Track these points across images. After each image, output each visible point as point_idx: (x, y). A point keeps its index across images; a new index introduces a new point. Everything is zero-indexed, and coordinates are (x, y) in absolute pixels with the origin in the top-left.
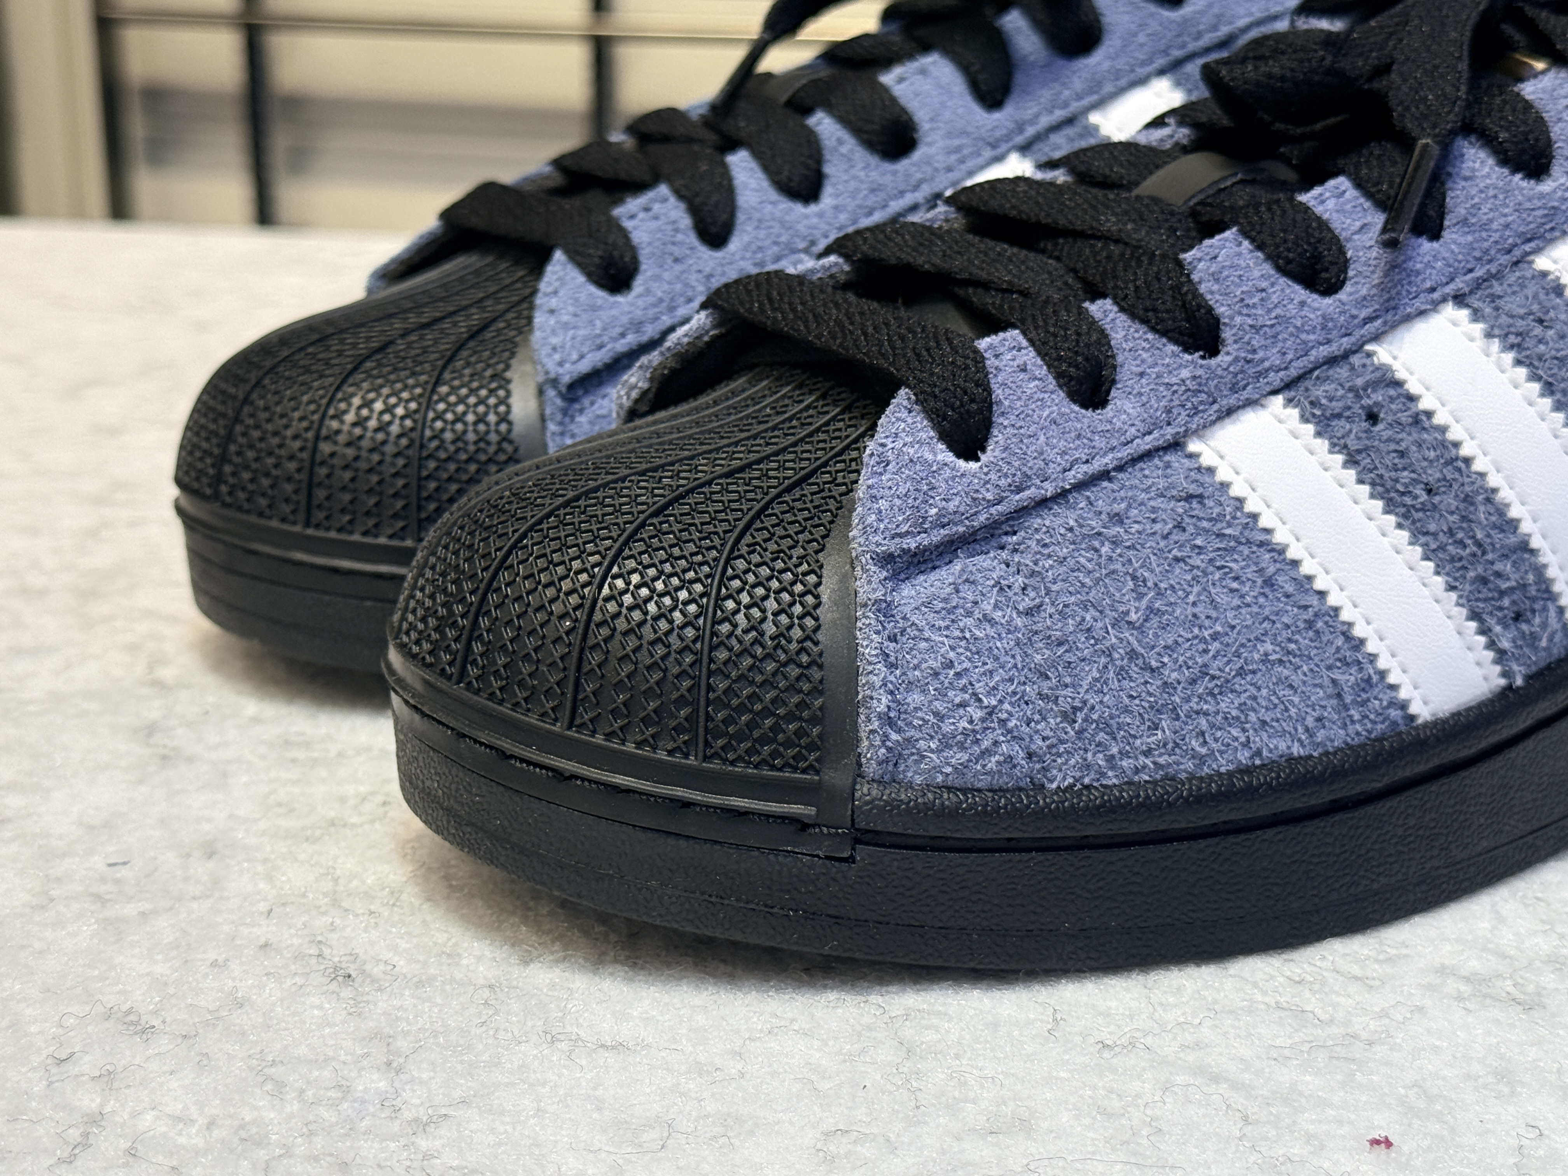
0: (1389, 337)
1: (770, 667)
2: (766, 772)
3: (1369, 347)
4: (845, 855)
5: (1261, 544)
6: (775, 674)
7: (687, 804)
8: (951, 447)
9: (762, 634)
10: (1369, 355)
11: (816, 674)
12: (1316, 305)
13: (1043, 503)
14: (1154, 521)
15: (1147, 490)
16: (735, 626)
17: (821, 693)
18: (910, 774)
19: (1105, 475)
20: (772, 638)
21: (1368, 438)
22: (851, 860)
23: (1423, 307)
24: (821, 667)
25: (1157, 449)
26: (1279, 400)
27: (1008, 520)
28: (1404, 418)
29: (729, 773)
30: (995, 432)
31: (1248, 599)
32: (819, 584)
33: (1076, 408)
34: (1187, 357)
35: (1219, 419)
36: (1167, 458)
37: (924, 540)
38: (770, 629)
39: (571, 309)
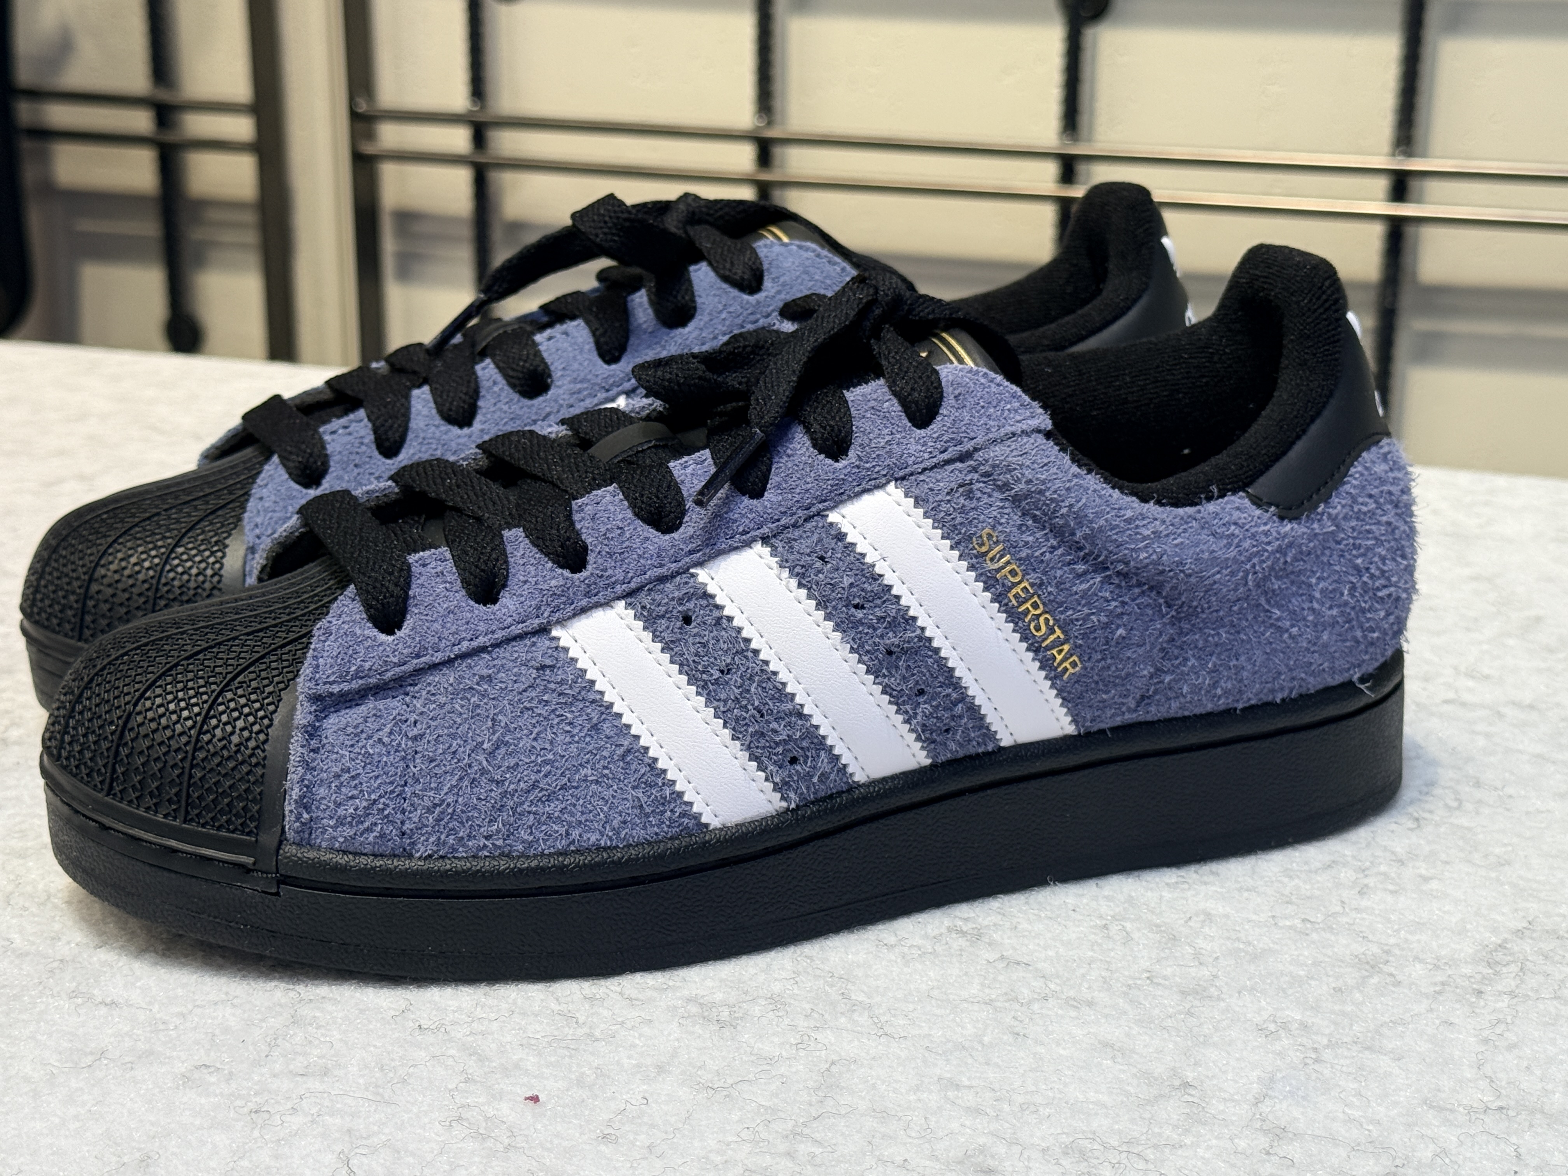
0: (711, 564)
1: (231, 764)
2: (223, 833)
3: (692, 571)
4: (274, 890)
5: (593, 702)
6: (233, 769)
7: (175, 851)
8: (376, 626)
9: (230, 742)
10: (693, 576)
11: (259, 771)
12: (656, 540)
13: (434, 667)
14: (515, 682)
15: (515, 661)
16: (214, 736)
17: (262, 783)
18: (318, 841)
19: (483, 649)
20: (236, 746)
21: (681, 633)
22: (277, 894)
23: (736, 545)
24: (264, 766)
25: (526, 634)
26: (622, 603)
27: (411, 675)
28: (710, 621)
29: (200, 832)
30: (408, 617)
31: (576, 738)
32: (275, 711)
33: (472, 603)
34: (560, 571)
35: (574, 615)
36: (534, 639)
37: (345, 687)
38: (235, 739)
39: (273, 498)
